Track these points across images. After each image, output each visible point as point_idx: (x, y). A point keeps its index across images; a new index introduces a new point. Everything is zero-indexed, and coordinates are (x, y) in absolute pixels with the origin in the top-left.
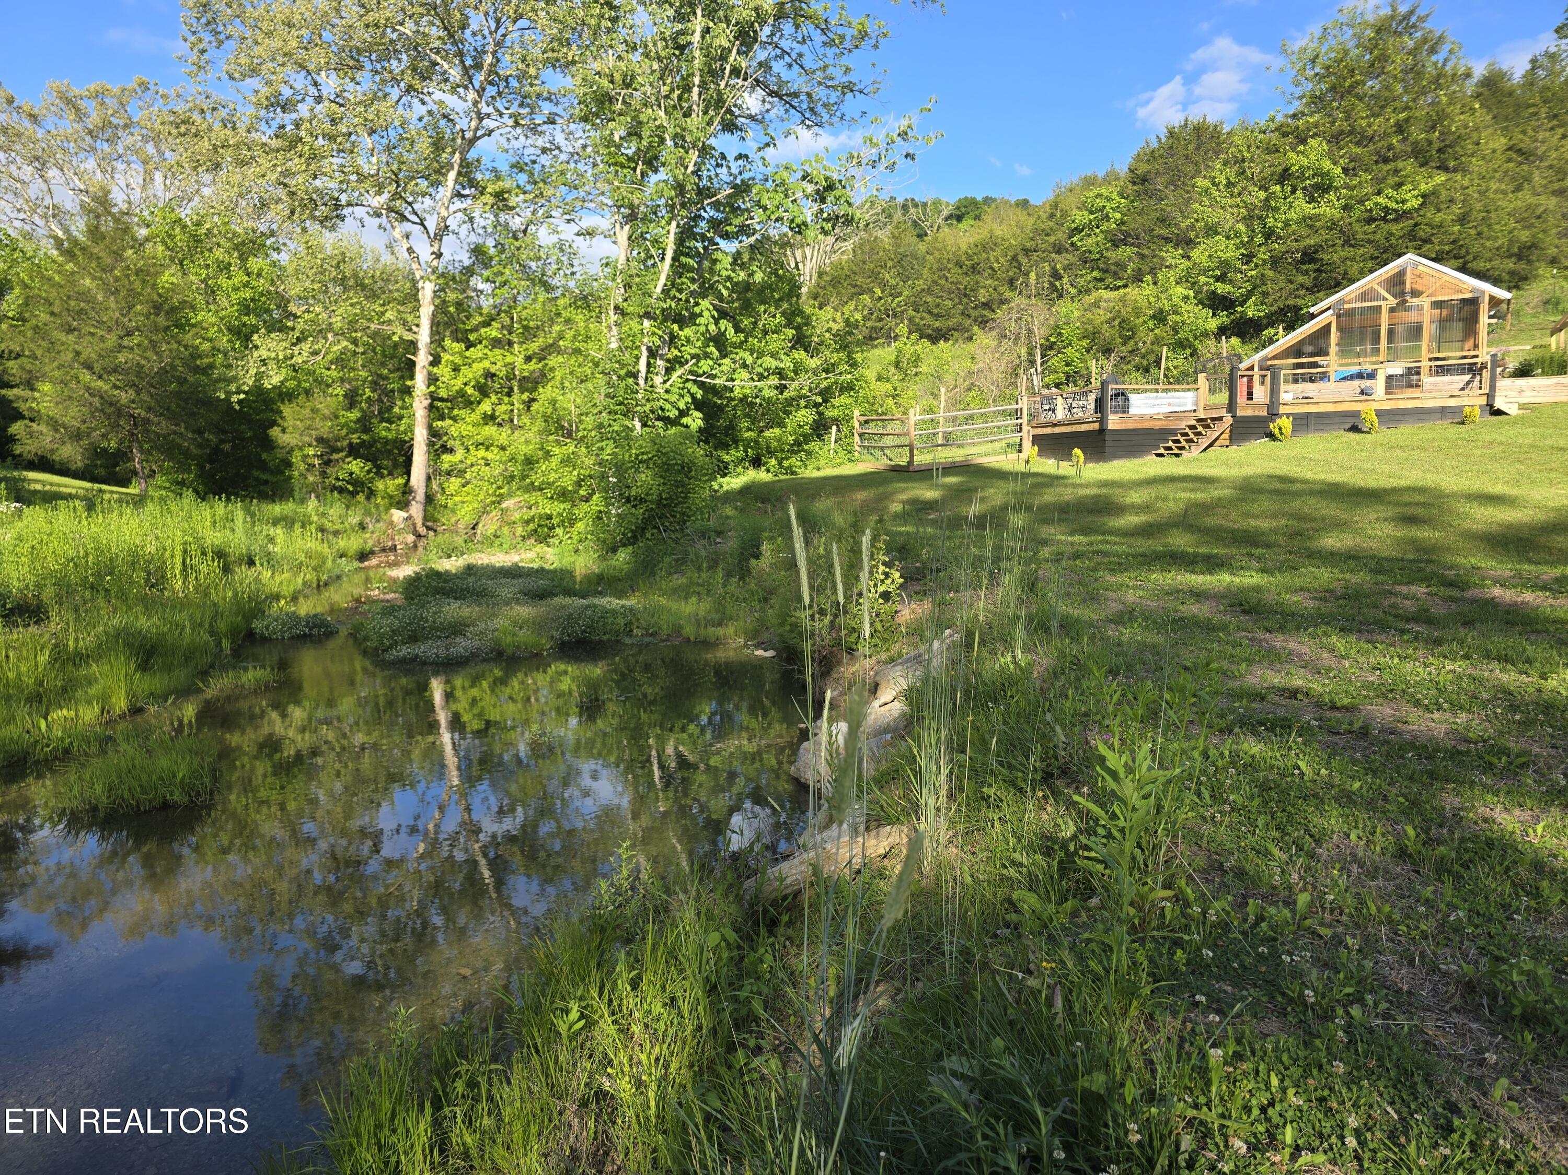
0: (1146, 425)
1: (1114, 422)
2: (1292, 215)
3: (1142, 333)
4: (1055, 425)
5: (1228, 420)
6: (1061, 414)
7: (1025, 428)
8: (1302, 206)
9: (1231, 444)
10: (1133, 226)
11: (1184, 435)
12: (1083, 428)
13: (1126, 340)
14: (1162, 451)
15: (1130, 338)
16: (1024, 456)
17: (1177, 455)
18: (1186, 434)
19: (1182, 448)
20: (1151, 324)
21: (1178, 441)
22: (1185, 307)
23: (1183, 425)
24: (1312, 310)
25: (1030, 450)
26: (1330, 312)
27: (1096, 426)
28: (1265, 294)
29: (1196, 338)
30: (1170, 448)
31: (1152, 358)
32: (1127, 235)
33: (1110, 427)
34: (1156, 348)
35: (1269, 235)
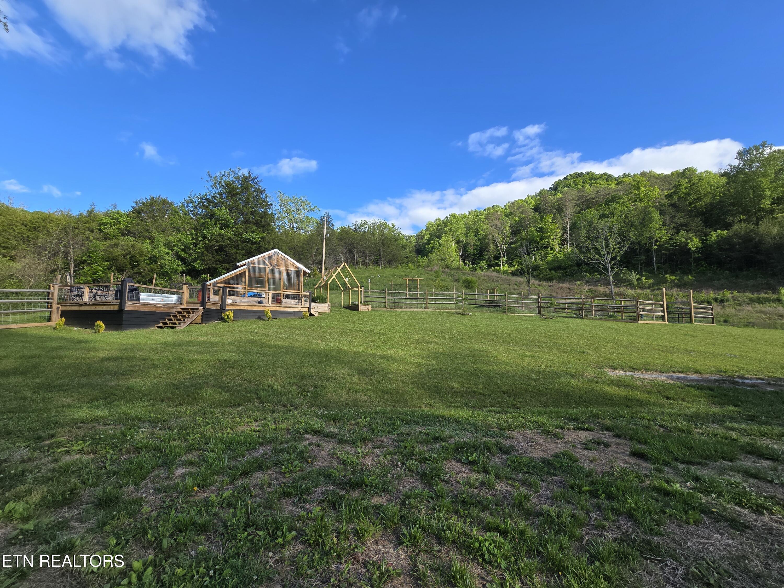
0: (152, 309)
1: (129, 306)
2: (214, 232)
3: (143, 265)
4: (81, 305)
5: (201, 310)
6: (86, 298)
7: (55, 306)
8: (217, 230)
9: (202, 322)
10: (133, 229)
11: (174, 316)
12: (105, 308)
13: (133, 267)
14: (161, 325)
15: (135, 266)
16: (52, 324)
17: (172, 328)
18: (176, 316)
19: (175, 324)
20: (148, 262)
21: (171, 320)
22: (167, 257)
23: (174, 311)
24: (238, 264)
25: (57, 320)
26: (246, 266)
27: (116, 308)
28: (203, 260)
29: (171, 272)
30: (166, 324)
31: (148, 278)
32: (129, 231)
33: (127, 308)
34: (150, 273)
35: (204, 237)
